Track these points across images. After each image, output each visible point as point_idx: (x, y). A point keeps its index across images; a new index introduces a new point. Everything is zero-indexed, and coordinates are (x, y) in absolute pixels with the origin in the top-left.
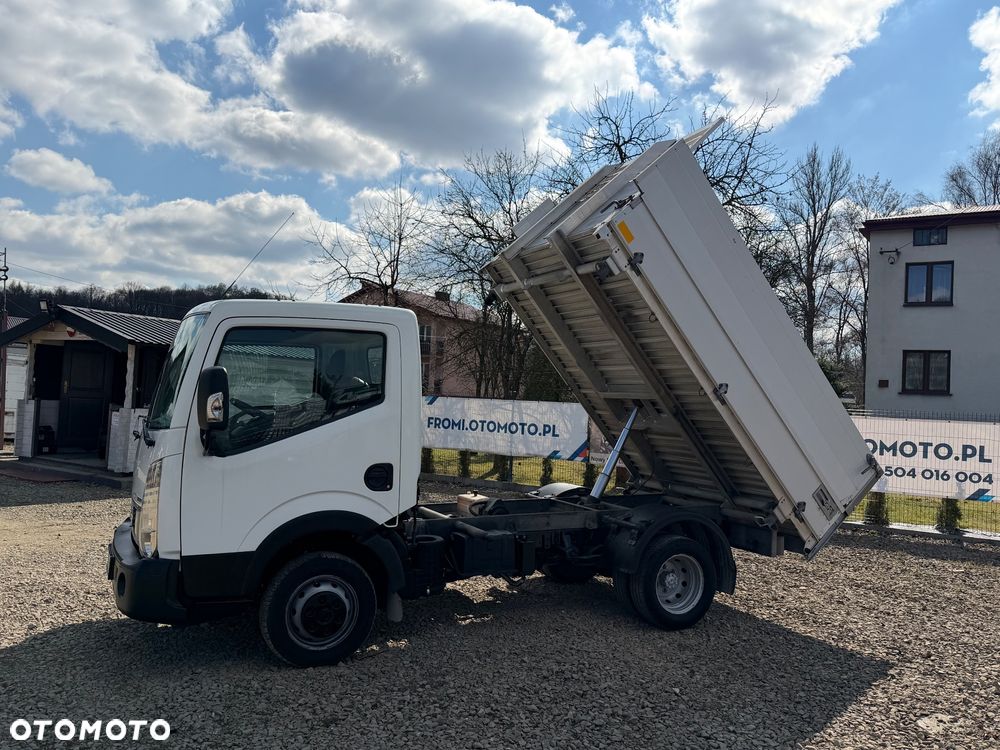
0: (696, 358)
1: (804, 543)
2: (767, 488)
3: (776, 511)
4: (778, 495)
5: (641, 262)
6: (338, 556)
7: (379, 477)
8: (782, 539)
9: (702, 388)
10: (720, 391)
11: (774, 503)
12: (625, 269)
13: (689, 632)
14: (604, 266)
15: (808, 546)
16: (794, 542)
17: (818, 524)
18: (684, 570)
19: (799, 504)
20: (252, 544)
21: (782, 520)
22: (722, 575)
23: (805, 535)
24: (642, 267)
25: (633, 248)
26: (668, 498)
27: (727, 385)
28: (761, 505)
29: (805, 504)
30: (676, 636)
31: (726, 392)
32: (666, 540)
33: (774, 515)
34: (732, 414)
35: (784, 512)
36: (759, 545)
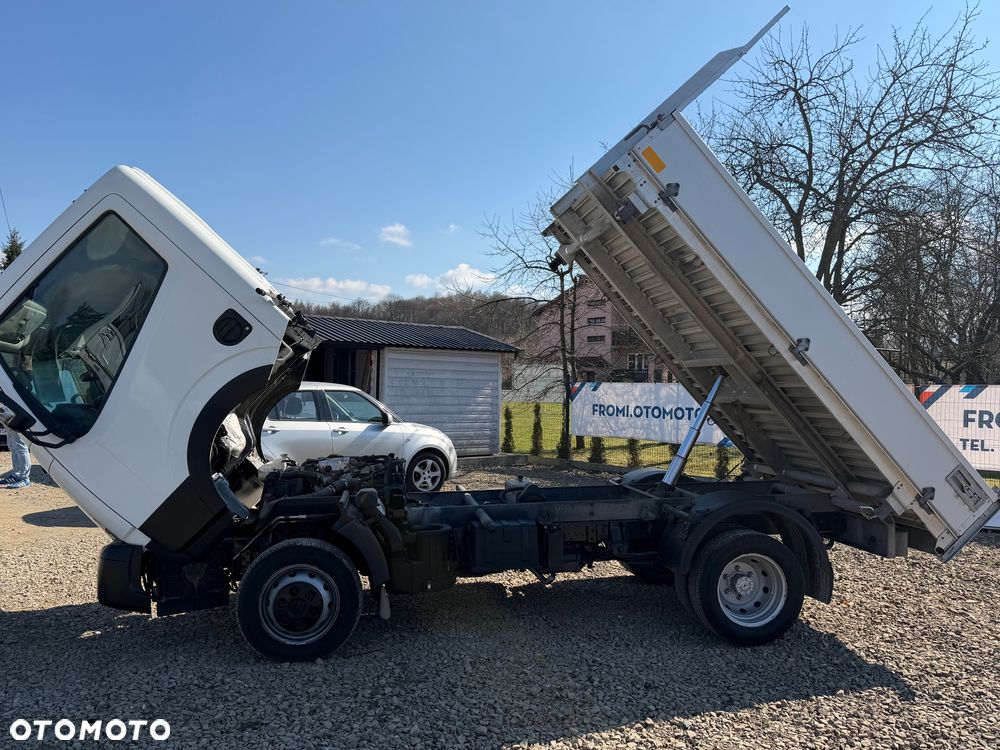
0: (760, 307)
1: (935, 540)
2: (877, 470)
3: (890, 500)
4: (892, 479)
5: (676, 194)
8: (905, 536)
9: (772, 346)
10: (799, 348)
11: (888, 489)
12: (654, 205)
13: (766, 650)
14: (628, 204)
15: (941, 544)
16: (921, 539)
17: (953, 515)
18: (764, 574)
19: (925, 490)
21: (899, 511)
22: (816, 580)
23: (936, 533)
24: (678, 200)
25: (666, 178)
27: (808, 341)
28: (875, 491)
29: (933, 490)
30: (745, 655)
31: (807, 349)
32: (730, 536)
33: (888, 504)
34: (819, 375)
35: (902, 500)
36: (874, 545)
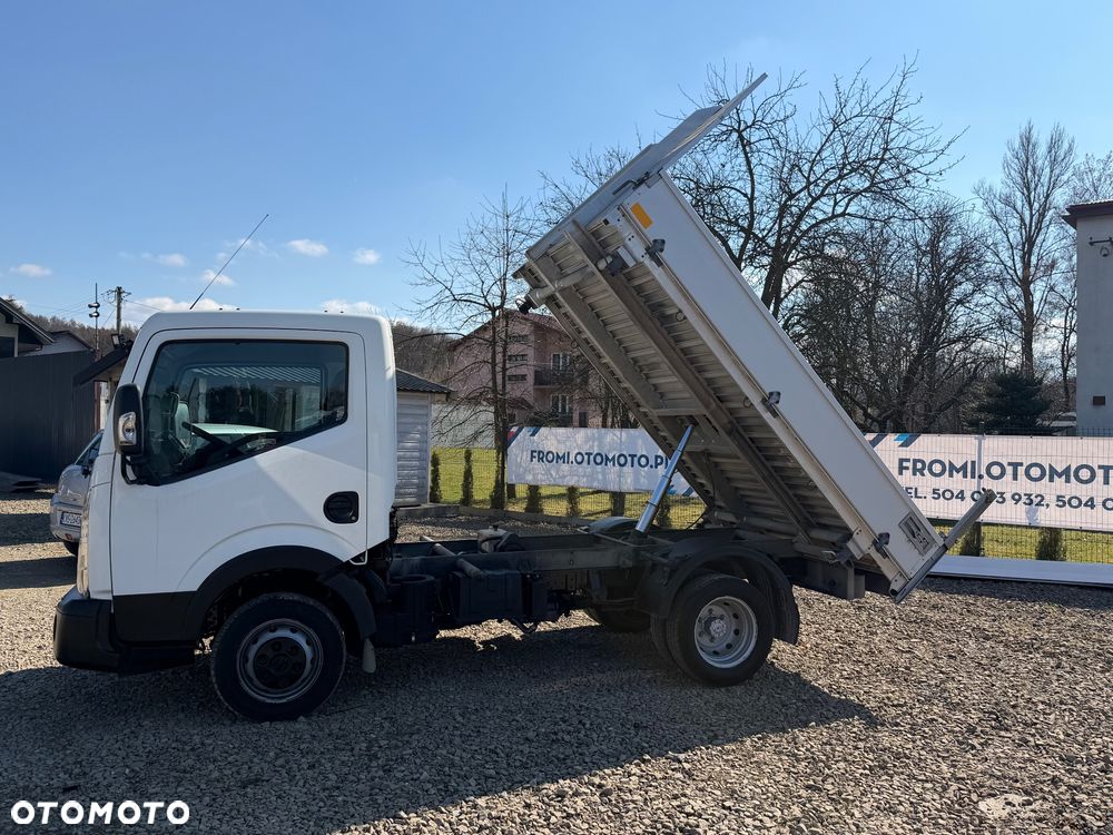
0: (737, 362)
1: (890, 583)
2: (838, 517)
3: (850, 545)
4: (852, 525)
5: (662, 250)
6: (296, 597)
7: (342, 507)
8: (863, 578)
9: (747, 398)
10: (770, 400)
11: (849, 535)
12: (642, 260)
13: (739, 690)
14: (616, 257)
15: (895, 586)
16: (877, 582)
17: (905, 559)
18: (736, 616)
19: (881, 535)
20: (192, 583)
21: (858, 555)
22: (782, 623)
23: (890, 575)
24: (664, 255)
25: (653, 234)
26: (741, 533)
27: (779, 394)
28: (835, 537)
29: (888, 535)
30: (720, 695)
31: (777, 402)
32: (707, 580)
33: (849, 549)
34: (787, 426)
35: (861, 545)
36: (834, 588)
